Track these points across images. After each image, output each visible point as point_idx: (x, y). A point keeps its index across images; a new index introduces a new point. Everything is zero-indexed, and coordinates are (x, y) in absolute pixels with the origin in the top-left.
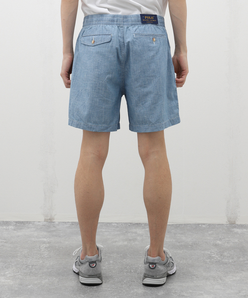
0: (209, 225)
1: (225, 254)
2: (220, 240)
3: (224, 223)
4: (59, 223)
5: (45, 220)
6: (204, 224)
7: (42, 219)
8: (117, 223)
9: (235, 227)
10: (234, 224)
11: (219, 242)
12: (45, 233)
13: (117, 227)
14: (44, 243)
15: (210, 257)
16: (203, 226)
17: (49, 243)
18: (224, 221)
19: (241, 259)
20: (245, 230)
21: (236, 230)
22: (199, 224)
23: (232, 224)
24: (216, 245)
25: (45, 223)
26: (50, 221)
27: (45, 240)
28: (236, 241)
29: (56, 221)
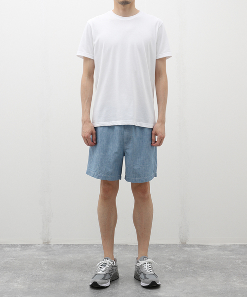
0: (167, 245)
1: (176, 265)
2: (174, 255)
3: (178, 243)
4: (54, 245)
5: (44, 243)
6: (163, 245)
7: (41, 242)
8: (98, 245)
9: (186, 246)
10: (185, 244)
11: (172, 257)
12: (44, 253)
13: (98, 247)
14: (44, 259)
15: (165, 268)
16: (162, 246)
17: (47, 259)
18: (177, 242)
19: (187, 269)
20: (193, 249)
21: (186, 249)
22: (159, 245)
23: (184, 244)
24: (170, 260)
25: (44, 245)
26: (47, 243)
27: (44, 257)
28: (185, 256)
29: (52, 243)
